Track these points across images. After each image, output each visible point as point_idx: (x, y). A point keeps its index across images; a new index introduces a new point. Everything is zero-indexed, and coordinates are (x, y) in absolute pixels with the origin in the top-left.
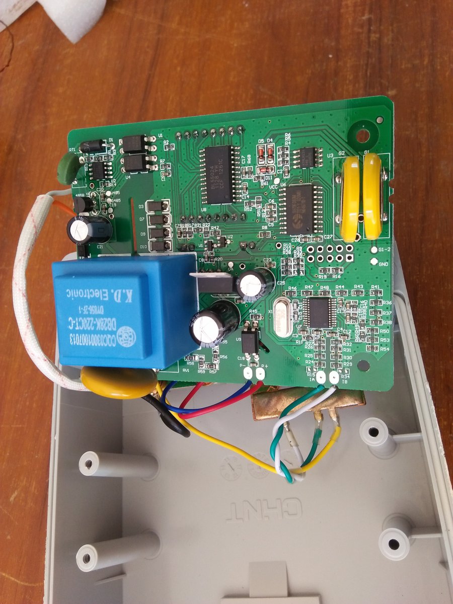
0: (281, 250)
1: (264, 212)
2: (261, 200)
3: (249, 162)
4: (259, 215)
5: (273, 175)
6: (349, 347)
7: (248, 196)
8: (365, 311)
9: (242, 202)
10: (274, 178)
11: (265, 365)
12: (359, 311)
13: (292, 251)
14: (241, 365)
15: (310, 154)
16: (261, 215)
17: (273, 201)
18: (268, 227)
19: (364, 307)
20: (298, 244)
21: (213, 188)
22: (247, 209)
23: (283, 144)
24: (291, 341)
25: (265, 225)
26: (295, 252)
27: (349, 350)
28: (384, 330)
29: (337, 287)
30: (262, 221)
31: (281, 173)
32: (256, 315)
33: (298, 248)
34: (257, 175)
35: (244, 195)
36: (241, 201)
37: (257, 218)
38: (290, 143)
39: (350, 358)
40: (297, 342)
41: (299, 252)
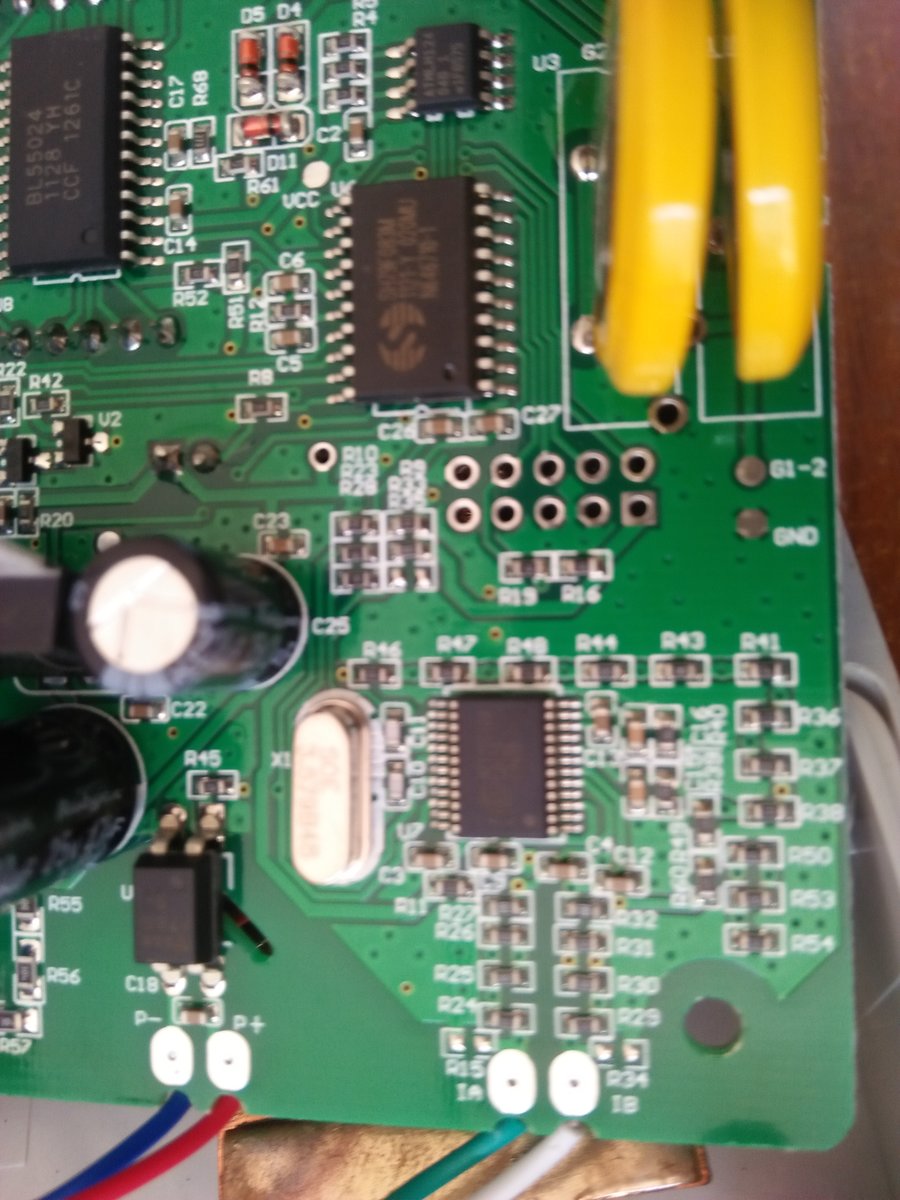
0: (333, 477)
1: (258, 310)
2: (247, 257)
3: (200, 99)
4: (235, 322)
5: (299, 151)
6: (641, 933)
7: (192, 243)
8: (714, 757)
9: (166, 270)
10: (303, 163)
11: (250, 1020)
12: (684, 756)
13: (382, 480)
14: (141, 1017)
15: (458, 49)
16: (246, 323)
17: (298, 260)
18: (278, 375)
19: (709, 739)
20: (410, 451)
21: (33, 199)
22: (184, 296)
23: (345, 23)
24: (375, 901)
25: (260, 366)
26: (393, 484)
27: (644, 949)
28: (808, 851)
29: (583, 642)
30: (250, 350)
31: (335, 139)
32: (214, 777)
33: (407, 467)
34: (230, 153)
35: (175, 237)
36: (159, 262)
37: (229, 334)
38: (373, 17)
39: (648, 985)
40: (403, 906)
41: (411, 487)
